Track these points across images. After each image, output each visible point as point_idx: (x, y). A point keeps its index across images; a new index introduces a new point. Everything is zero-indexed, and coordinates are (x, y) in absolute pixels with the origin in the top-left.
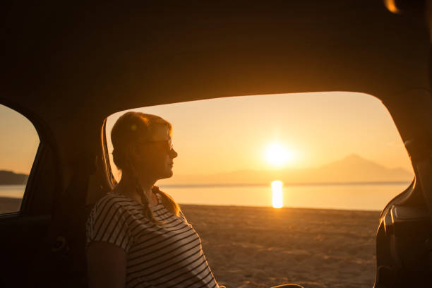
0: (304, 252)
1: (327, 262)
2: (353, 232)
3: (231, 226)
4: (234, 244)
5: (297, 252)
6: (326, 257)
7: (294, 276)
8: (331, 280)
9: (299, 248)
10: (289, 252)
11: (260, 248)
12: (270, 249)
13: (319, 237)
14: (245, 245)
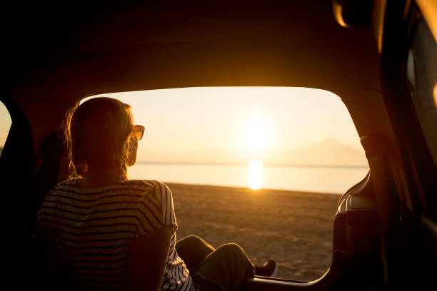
0: (275, 234)
1: (296, 243)
2: (323, 216)
3: (205, 206)
4: (207, 224)
5: (268, 234)
6: (296, 239)
7: (263, 257)
8: (299, 261)
9: (270, 229)
10: (260, 234)
11: (232, 228)
12: (242, 230)
13: (290, 219)
14: (217, 226)
